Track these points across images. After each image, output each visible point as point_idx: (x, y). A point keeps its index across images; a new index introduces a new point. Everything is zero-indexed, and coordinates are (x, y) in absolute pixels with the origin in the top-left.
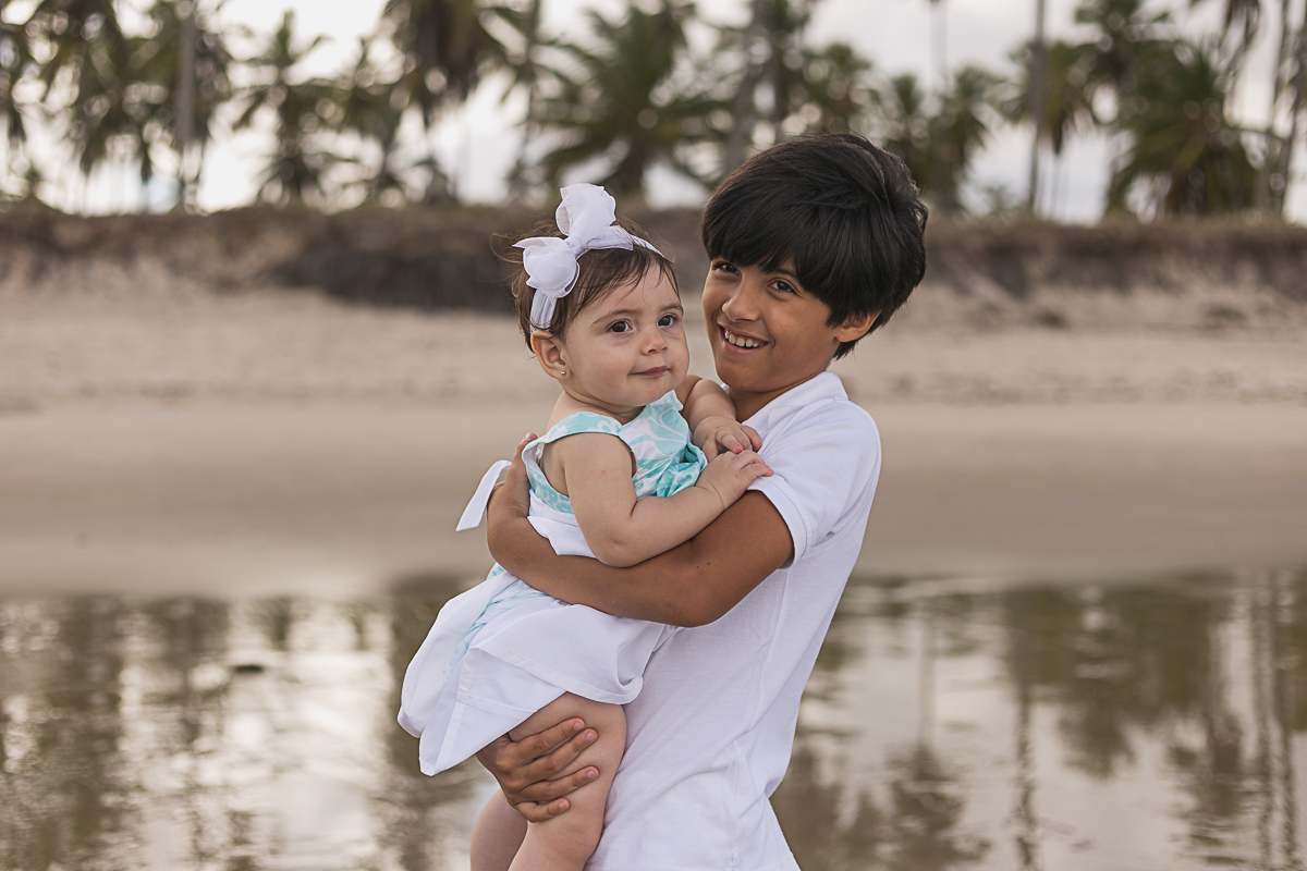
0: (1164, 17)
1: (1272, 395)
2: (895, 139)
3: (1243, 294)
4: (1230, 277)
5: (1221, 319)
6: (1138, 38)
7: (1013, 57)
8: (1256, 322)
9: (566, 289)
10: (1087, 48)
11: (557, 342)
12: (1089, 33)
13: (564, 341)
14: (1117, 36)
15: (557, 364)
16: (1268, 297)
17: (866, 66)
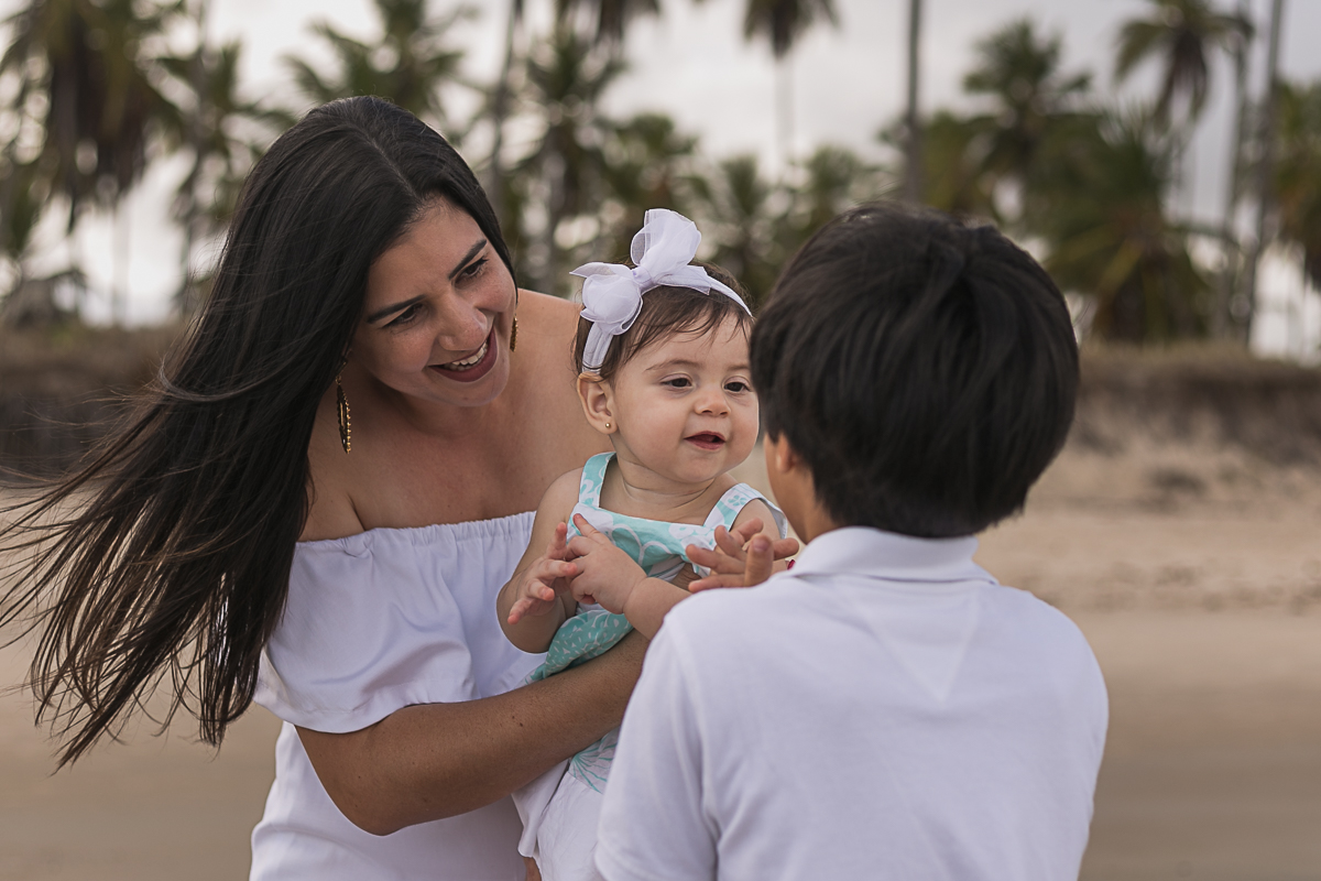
0: (1081, 83)
1: (1247, 600)
2: (728, 244)
3: (1199, 456)
4: (1182, 431)
5: (1172, 488)
6: (1049, 110)
7: (885, 137)
8: (1219, 492)
9: (624, 327)
10: (981, 123)
11: (606, 387)
12: (986, 104)
13: (613, 387)
14: (1021, 108)
15: (602, 414)
16: (1234, 458)
17: (688, 147)
